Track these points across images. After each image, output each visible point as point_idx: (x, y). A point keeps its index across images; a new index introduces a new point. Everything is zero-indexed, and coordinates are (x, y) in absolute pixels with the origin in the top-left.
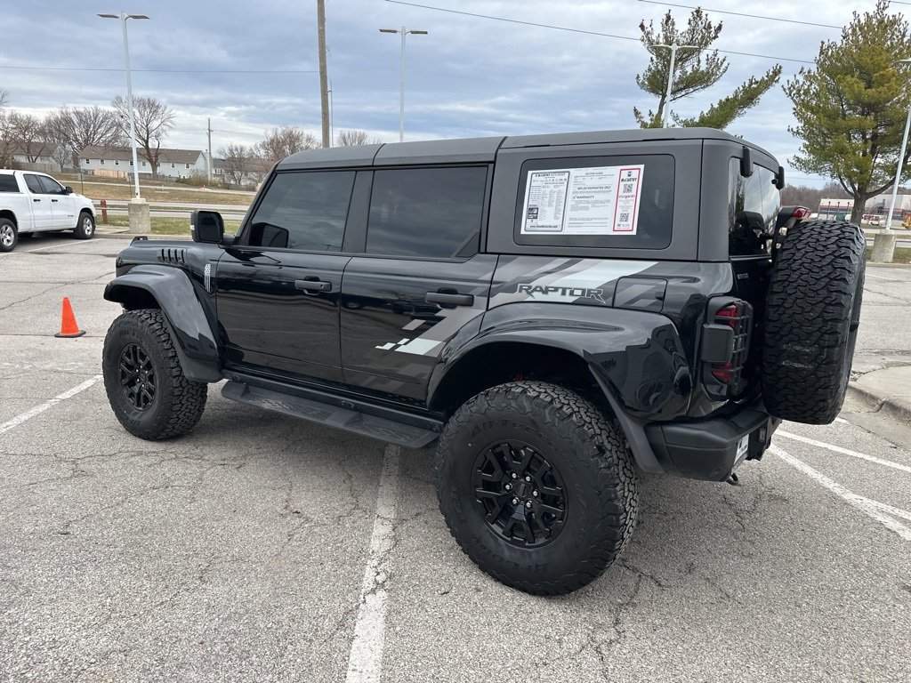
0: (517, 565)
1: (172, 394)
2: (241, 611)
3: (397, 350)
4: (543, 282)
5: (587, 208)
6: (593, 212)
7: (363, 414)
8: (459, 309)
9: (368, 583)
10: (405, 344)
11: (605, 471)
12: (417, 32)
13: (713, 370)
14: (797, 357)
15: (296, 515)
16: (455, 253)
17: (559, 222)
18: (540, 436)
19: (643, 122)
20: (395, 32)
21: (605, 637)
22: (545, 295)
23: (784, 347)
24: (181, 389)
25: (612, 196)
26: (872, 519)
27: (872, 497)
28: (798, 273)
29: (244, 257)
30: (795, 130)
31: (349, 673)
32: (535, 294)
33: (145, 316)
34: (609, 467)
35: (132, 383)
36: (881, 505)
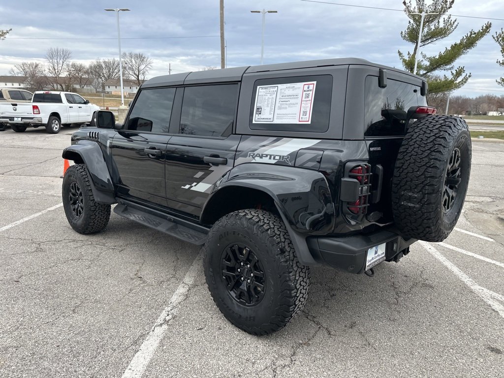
0: (240, 316)
1: (90, 210)
2: (86, 330)
3: (191, 189)
4: (260, 151)
5: (286, 108)
6: (289, 110)
7: (178, 225)
8: (220, 166)
9: (160, 320)
10: (195, 186)
11: (284, 264)
12: (271, 12)
13: (348, 206)
14: (410, 199)
15: (139, 279)
16: (221, 135)
17: (271, 116)
18: (251, 241)
19: (404, 59)
20: (259, 12)
21: (282, 363)
22: (261, 159)
23: (402, 193)
24: (95, 207)
25: (299, 101)
26: (485, 302)
27: (490, 289)
28: (412, 147)
29: (127, 136)
30: (501, 62)
31: (127, 371)
32: (256, 158)
33: (79, 168)
34: (286, 262)
35: (74, 203)
36: (495, 294)
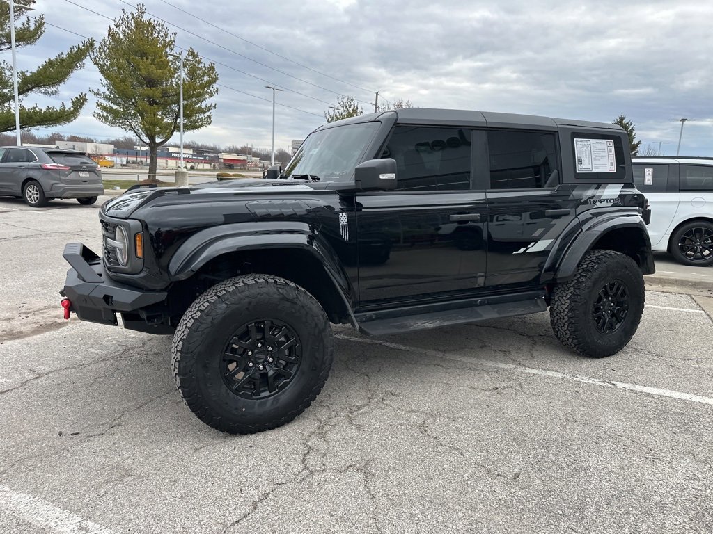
3: (527, 251)
6: (601, 161)
8: (563, 217)
10: (533, 246)
16: (547, 185)
17: (590, 166)
25: (606, 154)
